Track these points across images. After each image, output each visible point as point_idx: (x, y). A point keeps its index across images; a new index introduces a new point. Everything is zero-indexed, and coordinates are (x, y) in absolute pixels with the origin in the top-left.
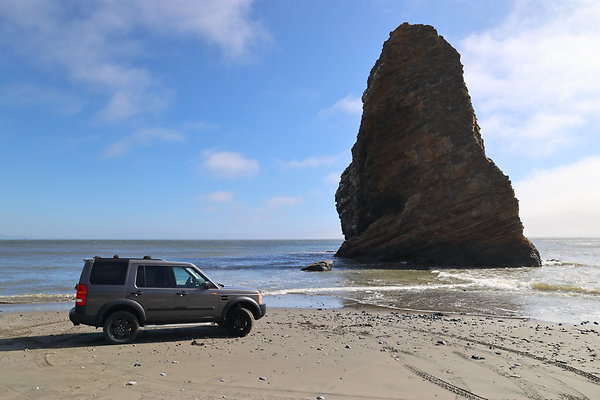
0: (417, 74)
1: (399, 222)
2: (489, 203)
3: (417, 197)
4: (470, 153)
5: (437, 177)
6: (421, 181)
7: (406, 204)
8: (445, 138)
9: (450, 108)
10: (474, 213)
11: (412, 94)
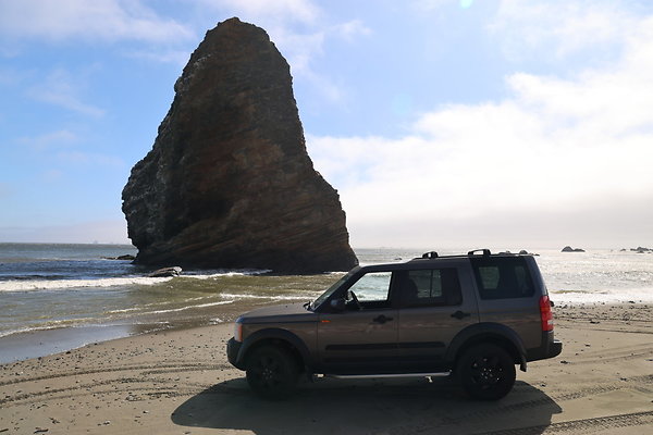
0: (249, 75)
1: (224, 227)
2: (320, 214)
3: (245, 202)
4: (301, 165)
5: (266, 184)
6: (250, 186)
7: (233, 209)
8: (275, 146)
9: (281, 117)
10: (305, 222)
11: (243, 94)
